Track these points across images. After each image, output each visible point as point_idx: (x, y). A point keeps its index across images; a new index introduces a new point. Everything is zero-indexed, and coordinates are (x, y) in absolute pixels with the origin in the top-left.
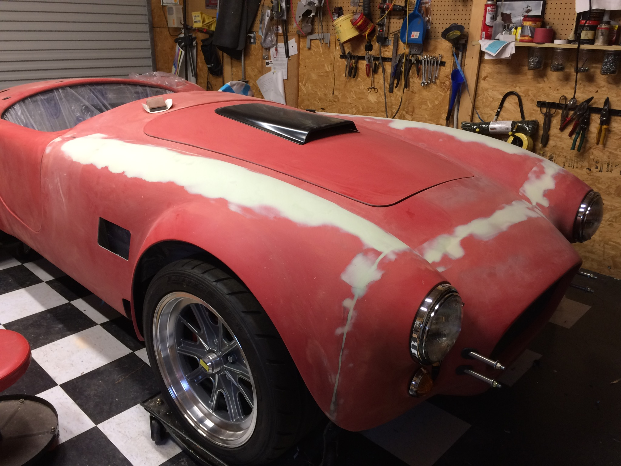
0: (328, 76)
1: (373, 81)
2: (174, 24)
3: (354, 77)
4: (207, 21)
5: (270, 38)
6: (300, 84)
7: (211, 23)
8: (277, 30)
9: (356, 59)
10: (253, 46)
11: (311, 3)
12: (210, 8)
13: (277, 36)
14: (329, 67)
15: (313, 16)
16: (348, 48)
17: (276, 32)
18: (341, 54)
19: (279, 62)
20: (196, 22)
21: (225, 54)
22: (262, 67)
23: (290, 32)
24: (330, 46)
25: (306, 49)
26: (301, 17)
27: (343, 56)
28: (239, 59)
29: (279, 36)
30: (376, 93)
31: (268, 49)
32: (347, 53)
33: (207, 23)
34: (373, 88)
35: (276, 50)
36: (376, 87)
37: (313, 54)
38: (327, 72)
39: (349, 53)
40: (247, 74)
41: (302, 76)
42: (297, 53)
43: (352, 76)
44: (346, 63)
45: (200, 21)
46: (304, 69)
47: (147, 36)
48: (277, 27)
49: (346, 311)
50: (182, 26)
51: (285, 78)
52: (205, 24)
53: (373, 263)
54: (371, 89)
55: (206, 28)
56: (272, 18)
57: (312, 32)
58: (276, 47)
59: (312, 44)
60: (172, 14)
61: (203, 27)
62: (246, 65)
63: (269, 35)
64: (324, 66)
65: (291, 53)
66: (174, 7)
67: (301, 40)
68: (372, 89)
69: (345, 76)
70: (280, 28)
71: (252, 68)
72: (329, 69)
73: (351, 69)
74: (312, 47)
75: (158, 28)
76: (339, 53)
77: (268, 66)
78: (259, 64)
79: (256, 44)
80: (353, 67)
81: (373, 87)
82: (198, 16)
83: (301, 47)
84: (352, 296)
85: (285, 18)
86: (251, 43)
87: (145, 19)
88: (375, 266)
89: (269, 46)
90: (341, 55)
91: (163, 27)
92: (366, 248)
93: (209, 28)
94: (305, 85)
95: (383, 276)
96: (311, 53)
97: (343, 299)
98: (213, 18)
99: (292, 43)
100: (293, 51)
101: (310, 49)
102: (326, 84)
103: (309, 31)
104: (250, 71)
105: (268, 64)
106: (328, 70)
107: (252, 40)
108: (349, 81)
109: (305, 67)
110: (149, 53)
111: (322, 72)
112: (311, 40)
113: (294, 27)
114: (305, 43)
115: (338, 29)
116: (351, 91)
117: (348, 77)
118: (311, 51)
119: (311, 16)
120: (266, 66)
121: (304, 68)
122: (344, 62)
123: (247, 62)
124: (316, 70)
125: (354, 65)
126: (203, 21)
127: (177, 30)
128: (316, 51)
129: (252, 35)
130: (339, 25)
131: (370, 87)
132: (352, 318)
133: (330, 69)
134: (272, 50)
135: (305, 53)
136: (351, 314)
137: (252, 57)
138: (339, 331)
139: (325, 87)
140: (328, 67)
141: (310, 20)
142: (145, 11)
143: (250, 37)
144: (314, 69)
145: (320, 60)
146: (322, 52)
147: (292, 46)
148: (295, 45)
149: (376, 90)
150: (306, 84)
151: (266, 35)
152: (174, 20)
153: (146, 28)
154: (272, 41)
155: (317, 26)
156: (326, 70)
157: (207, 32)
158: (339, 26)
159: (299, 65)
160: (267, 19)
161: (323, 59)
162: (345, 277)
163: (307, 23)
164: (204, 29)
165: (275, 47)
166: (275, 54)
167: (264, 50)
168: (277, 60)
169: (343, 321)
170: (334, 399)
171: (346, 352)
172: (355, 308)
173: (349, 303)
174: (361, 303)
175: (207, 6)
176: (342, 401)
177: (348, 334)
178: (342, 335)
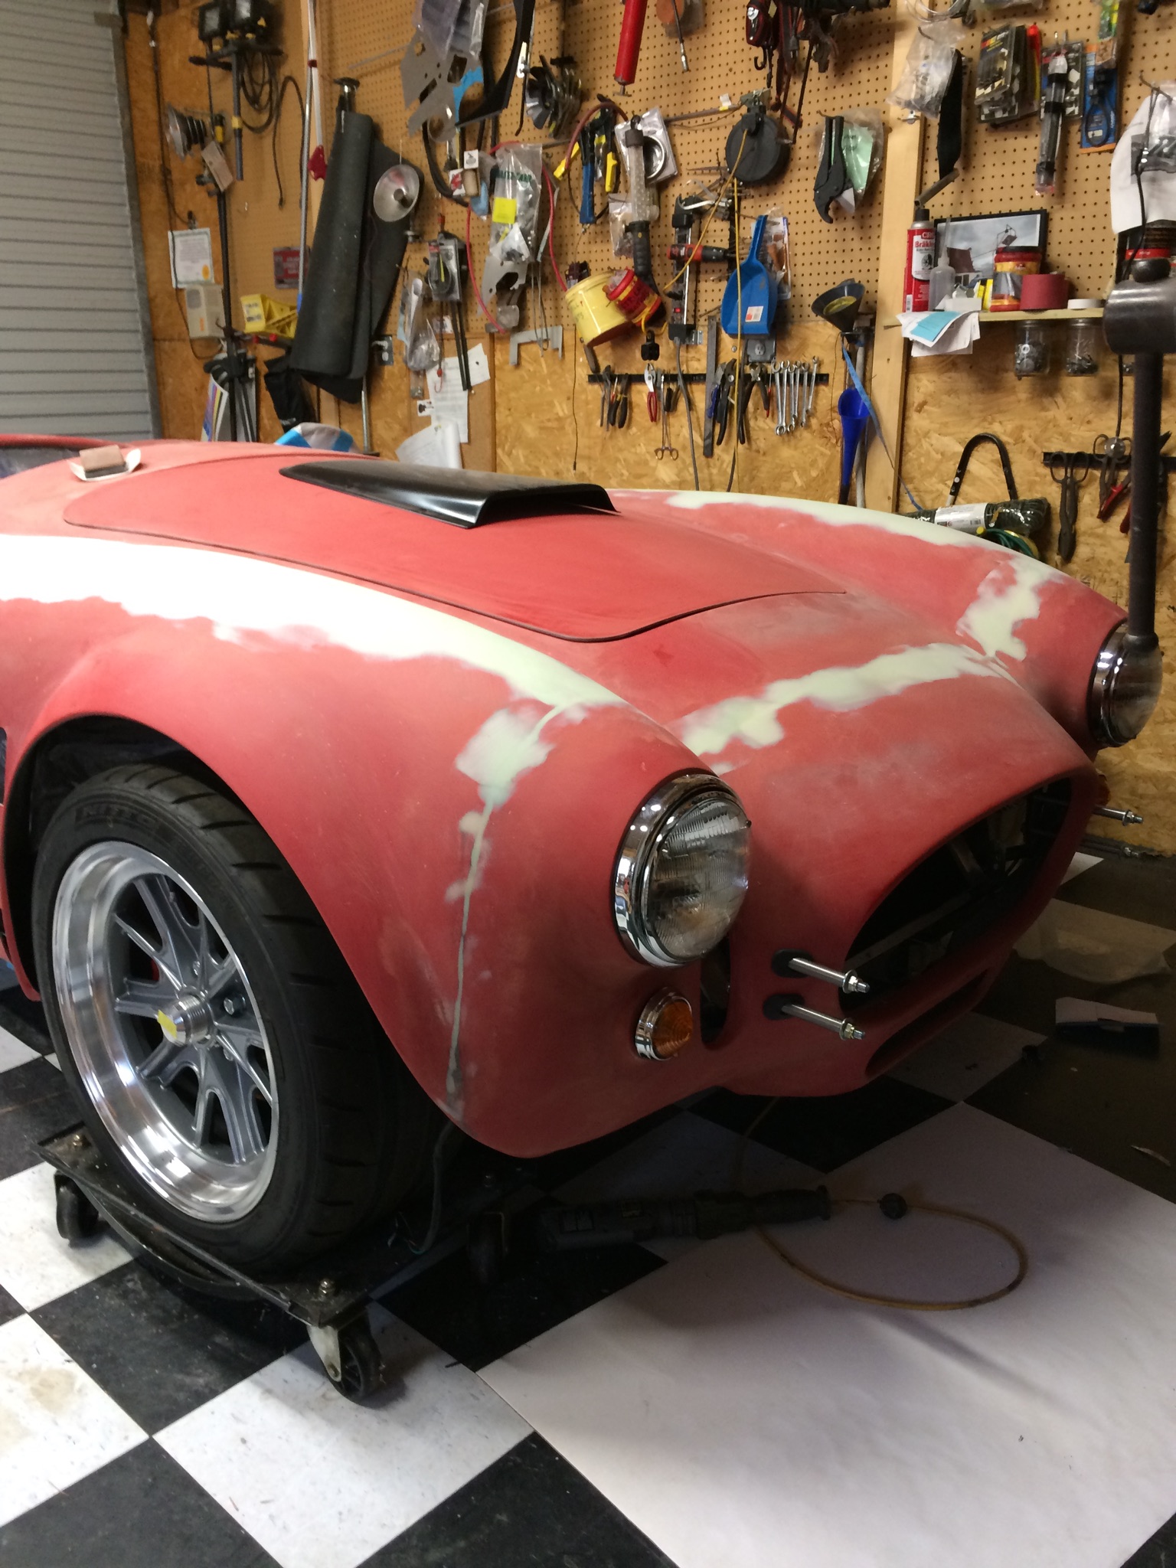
0: (562, 428)
1: (666, 434)
2: (202, 329)
3: (621, 426)
4: (277, 316)
5: (424, 347)
6: (499, 451)
7: (287, 320)
8: (442, 326)
9: (624, 382)
10: (387, 369)
11: (514, 256)
12: (285, 286)
13: (442, 340)
14: (565, 406)
15: (520, 286)
16: (606, 358)
17: (438, 331)
18: (591, 373)
19: (449, 403)
20: (250, 319)
21: (323, 392)
22: (411, 417)
23: (470, 329)
24: (563, 355)
25: (510, 366)
26: (495, 291)
27: (595, 378)
28: (355, 400)
29: (445, 342)
30: (675, 460)
31: (421, 373)
32: (602, 368)
33: (279, 321)
34: (667, 449)
35: (440, 373)
36: (673, 446)
37: (527, 378)
38: (559, 419)
39: (608, 367)
40: (375, 436)
41: (503, 432)
42: (488, 377)
43: (617, 425)
44: (602, 394)
45: (259, 317)
46: (507, 416)
47: (140, 361)
48: (442, 321)
49: (467, 841)
50: (221, 334)
51: (464, 439)
52: (274, 324)
53: (532, 728)
54: (663, 451)
55: (275, 331)
56: (426, 300)
57: (521, 326)
58: (440, 367)
59: (523, 354)
60: (198, 305)
61: (268, 331)
62: (373, 415)
63: (421, 339)
64: (551, 404)
65: (474, 381)
66: (201, 289)
67: (498, 347)
68: (667, 453)
69: (602, 425)
70: (448, 321)
71: (386, 422)
72: (563, 410)
73: (613, 406)
74: (523, 363)
75: (167, 343)
76: (584, 371)
77: (424, 414)
78: (401, 412)
79: (395, 363)
80: (619, 402)
81: (667, 445)
82: (256, 305)
83: (497, 363)
84: (478, 805)
85: (456, 296)
86: (382, 363)
87: (135, 321)
88: (535, 735)
89: (423, 365)
90: (589, 376)
91: (179, 340)
92: (517, 697)
93: (283, 331)
94: (509, 454)
95: (550, 755)
96: (522, 377)
97: (461, 814)
98: (292, 308)
99: (477, 354)
100: (479, 373)
101: (518, 365)
102: (558, 448)
103: (515, 324)
104: (382, 431)
105: (422, 408)
106: (561, 414)
107: (385, 356)
108: (611, 437)
109: (510, 410)
110: (144, 401)
111: (549, 420)
112: (519, 345)
113: (477, 319)
114: (508, 353)
115: (576, 312)
116: (617, 460)
117: (608, 427)
118: (522, 372)
119: (516, 286)
120: (420, 414)
121: (507, 412)
122: (597, 391)
123: (375, 408)
124: (533, 415)
125: (619, 396)
126: (269, 317)
127: (211, 342)
128: (532, 370)
129: (385, 344)
130: (577, 301)
131: (661, 446)
132: (480, 857)
133: (566, 412)
134: (432, 376)
135: (507, 377)
136: (480, 846)
137: (387, 396)
138: (453, 892)
139: (557, 454)
140: (561, 407)
141: (515, 299)
142: (133, 301)
143: (381, 348)
144: (529, 415)
145: (542, 390)
146: (545, 371)
147: (477, 363)
148: (484, 360)
149: (674, 453)
150: (514, 452)
151: (415, 341)
152: (202, 320)
153: (137, 342)
154: (430, 353)
155: (533, 311)
156: (557, 414)
157: (276, 343)
158: (579, 304)
159: (494, 404)
160: (414, 299)
161: (550, 389)
162: (465, 765)
163: (508, 304)
164: (271, 335)
165: (437, 367)
166: (438, 385)
167: (413, 377)
168: (443, 399)
169: (462, 867)
170: (452, 1064)
171: (473, 941)
172: (488, 833)
173: (473, 824)
174: (502, 820)
175: (280, 281)
176: (472, 1069)
177: (473, 897)
178: (461, 900)
